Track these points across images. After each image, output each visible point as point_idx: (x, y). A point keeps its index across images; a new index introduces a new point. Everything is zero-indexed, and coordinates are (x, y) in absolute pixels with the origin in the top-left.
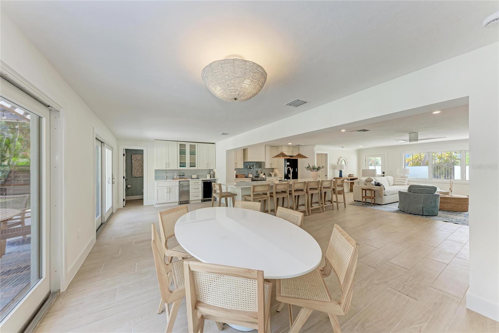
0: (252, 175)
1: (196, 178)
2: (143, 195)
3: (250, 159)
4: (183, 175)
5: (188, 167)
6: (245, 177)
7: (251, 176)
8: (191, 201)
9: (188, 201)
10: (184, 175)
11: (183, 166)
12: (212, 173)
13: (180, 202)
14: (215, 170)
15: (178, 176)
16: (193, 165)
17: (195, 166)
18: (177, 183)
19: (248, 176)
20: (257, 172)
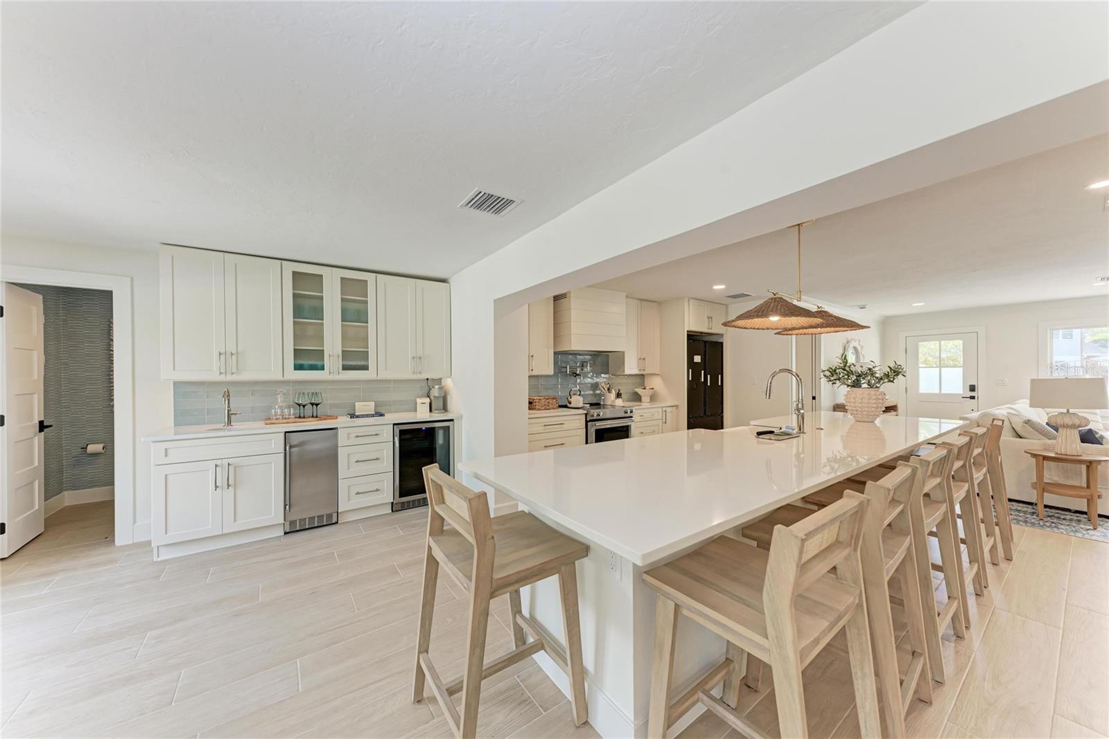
0: (581, 399)
1: (373, 416)
2: (112, 484)
3: (581, 339)
4: (312, 404)
5: (332, 369)
6: (561, 406)
7: (577, 401)
8: (343, 512)
9: (330, 516)
10: (317, 405)
11: (313, 368)
12: (435, 392)
13: (292, 523)
14: (448, 383)
15: (289, 407)
16: (355, 360)
17: (365, 368)
18: (277, 443)
19: (570, 403)
20: (595, 386)
